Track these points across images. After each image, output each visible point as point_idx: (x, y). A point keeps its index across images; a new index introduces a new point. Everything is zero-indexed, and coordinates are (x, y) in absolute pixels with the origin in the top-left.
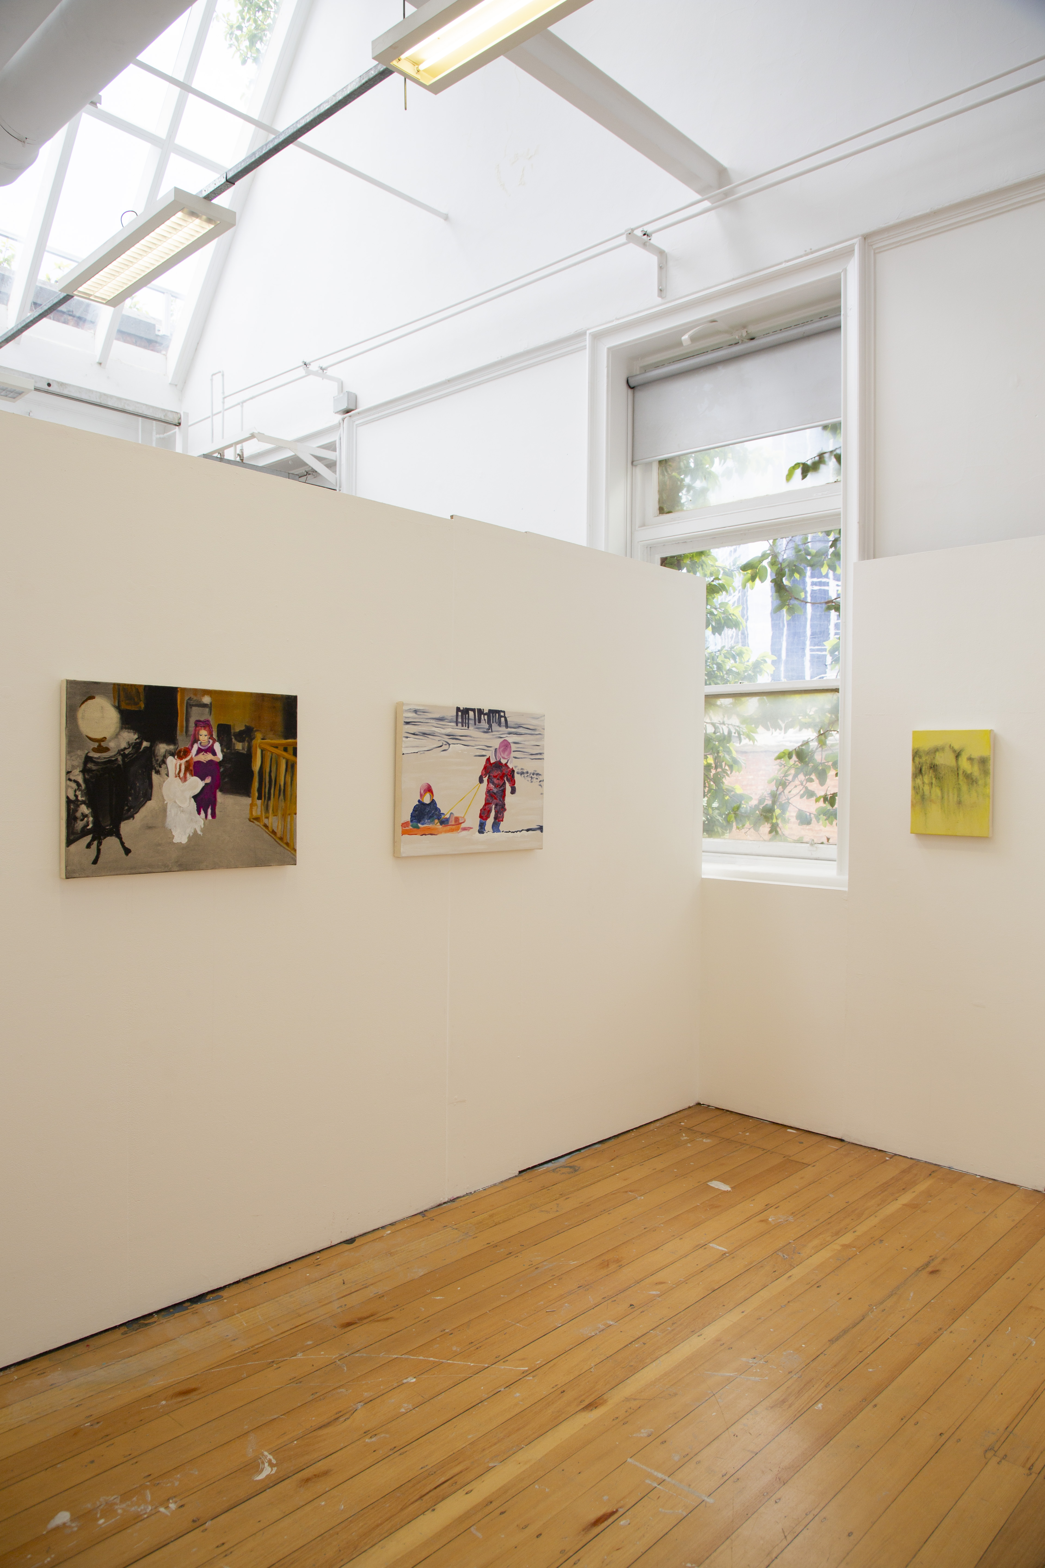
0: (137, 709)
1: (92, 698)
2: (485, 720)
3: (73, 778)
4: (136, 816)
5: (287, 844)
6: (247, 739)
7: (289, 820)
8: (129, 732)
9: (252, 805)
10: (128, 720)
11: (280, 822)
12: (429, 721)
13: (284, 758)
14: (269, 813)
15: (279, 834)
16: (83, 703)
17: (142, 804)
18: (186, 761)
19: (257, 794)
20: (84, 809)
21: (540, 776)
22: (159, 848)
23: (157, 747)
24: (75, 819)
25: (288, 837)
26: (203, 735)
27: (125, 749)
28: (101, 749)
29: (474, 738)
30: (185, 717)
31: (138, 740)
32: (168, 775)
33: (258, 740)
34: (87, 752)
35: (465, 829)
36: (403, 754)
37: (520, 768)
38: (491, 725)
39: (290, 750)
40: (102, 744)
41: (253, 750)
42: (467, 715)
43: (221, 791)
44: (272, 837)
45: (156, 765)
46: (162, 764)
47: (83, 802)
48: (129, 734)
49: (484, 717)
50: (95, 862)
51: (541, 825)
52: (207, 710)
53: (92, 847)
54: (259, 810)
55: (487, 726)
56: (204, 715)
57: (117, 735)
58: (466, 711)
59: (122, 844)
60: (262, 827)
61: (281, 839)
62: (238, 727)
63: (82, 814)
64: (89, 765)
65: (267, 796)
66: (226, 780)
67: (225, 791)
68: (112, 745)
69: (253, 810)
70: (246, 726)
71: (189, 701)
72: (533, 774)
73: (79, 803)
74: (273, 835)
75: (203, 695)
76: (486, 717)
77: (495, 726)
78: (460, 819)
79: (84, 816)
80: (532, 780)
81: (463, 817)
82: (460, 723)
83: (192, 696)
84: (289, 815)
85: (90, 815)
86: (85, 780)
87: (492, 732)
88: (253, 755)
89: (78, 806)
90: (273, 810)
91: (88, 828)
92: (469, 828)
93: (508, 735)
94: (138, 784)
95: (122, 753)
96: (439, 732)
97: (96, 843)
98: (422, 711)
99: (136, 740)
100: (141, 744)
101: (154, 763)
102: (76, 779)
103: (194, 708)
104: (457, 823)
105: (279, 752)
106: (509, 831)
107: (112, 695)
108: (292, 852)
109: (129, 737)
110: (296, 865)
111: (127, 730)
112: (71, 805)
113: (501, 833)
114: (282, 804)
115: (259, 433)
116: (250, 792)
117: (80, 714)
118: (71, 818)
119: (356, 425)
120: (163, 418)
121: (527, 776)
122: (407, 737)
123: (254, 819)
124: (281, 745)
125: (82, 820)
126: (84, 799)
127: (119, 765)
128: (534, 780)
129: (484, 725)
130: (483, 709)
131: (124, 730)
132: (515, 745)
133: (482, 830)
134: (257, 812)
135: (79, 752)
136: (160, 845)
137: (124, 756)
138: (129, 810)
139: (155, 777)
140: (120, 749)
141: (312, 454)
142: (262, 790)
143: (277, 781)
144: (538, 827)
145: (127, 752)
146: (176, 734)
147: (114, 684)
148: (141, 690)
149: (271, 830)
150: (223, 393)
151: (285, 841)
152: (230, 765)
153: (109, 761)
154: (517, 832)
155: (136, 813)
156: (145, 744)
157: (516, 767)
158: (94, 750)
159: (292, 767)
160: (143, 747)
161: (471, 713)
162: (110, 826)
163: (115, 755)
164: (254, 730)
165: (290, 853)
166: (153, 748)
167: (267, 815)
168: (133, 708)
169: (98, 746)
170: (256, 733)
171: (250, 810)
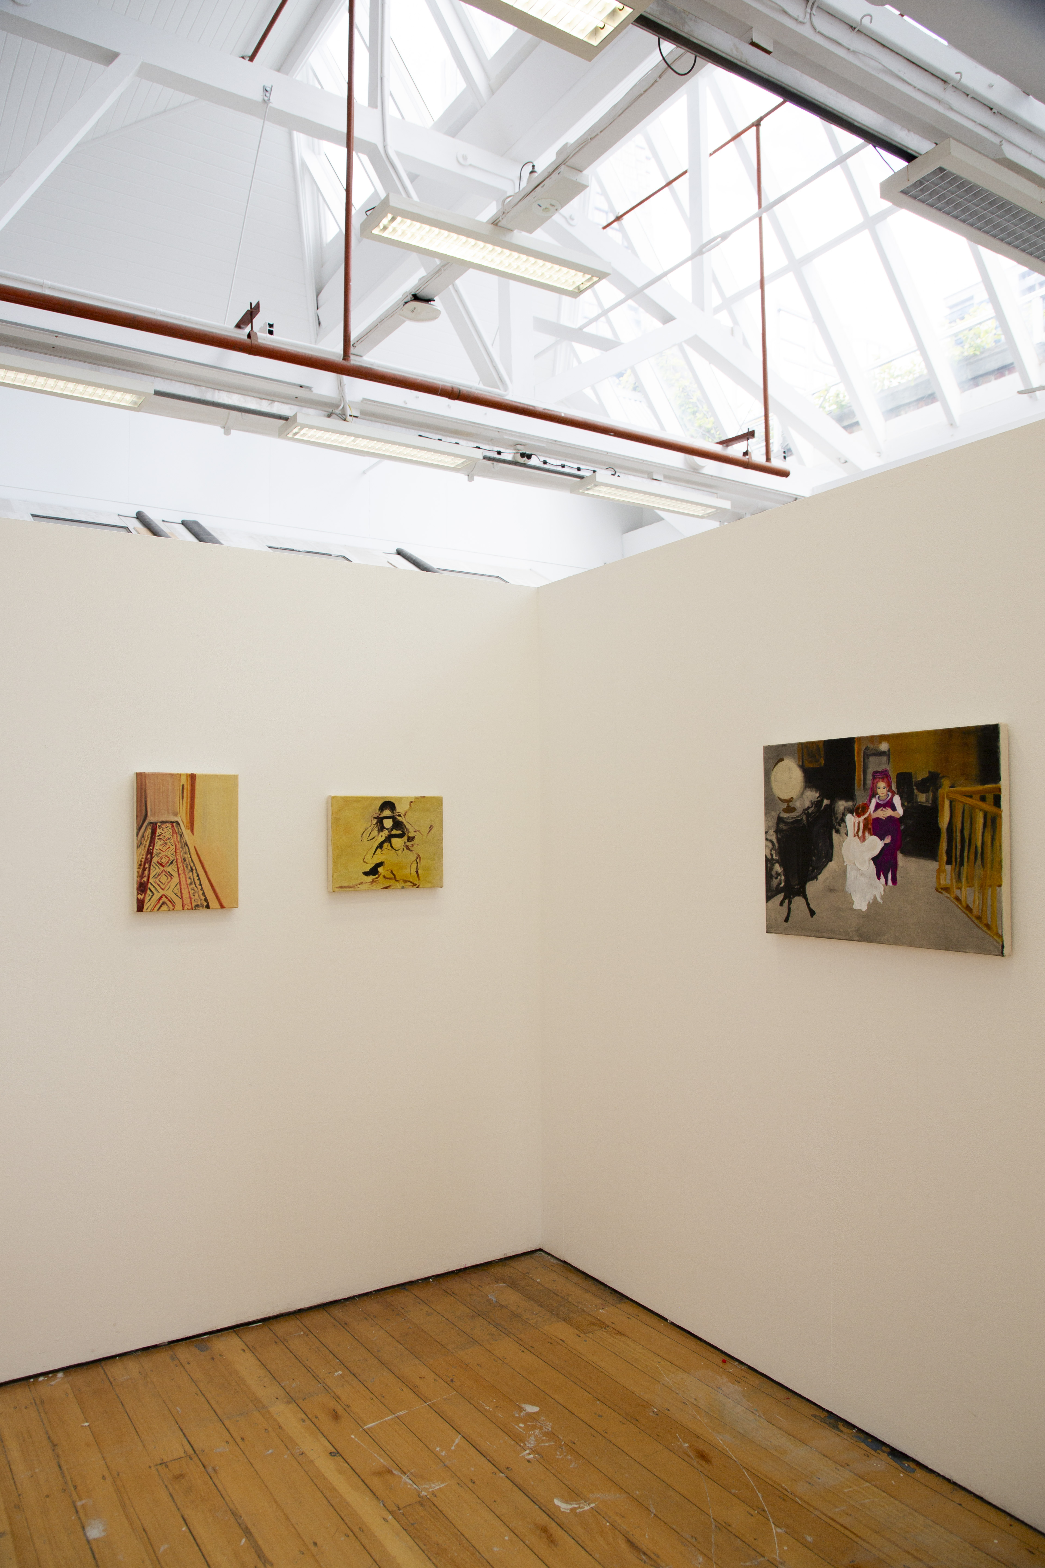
0: (818, 766)
1: (781, 760)
3: (769, 838)
4: (820, 877)
5: (988, 926)
6: (931, 788)
8: (812, 791)
9: (939, 872)
10: (811, 778)
11: (977, 895)
13: (981, 810)
14: (961, 883)
16: (774, 767)
17: (824, 866)
18: (865, 819)
19: (945, 858)
20: (778, 867)
22: (840, 913)
23: (837, 804)
24: (772, 877)
25: (989, 916)
26: (882, 788)
27: (809, 808)
28: (790, 809)
30: (862, 769)
31: (819, 799)
32: (847, 834)
33: (946, 787)
34: (779, 813)
39: (990, 798)
40: (791, 804)
41: (940, 802)
43: (902, 853)
44: (966, 914)
45: (836, 824)
47: (777, 861)
48: (812, 793)
50: (786, 920)
52: (885, 758)
53: (784, 904)
54: (949, 877)
57: (802, 795)
59: (808, 904)
60: (952, 899)
61: (979, 918)
62: (921, 775)
63: (776, 872)
64: (781, 826)
65: (958, 860)
66: (908, 839)
67: (907, 853)
68: (798, 804)
69: (941, 877)
70: (930, 772)
71: (866, 751)
73: (774, 861)
74: (967, 912)
75: (880, 742)
79: (778, 874)
83: (869, 745)
84: (990, 887)
85: (782, 874)
86: (778, 840)
88: (939, 808)
89: (774, 864)
90: (967, 879)
94: (820, 844)
95: (806, 812)
97: (787, 901)
99: (817, 798)
100: (822, 801)
101: (834, 821)
102: (771, 839)
103: (871, 758)
105: (975, 802)
107: (797, 755)
108: (997, 938)
109: (812, 795)
110: (1003, 956)
111: (810, 789)
112: (769, 863)
114: (979, 871)
116: (937, 855)
117: (774, 776)
118: (769, 876)
123: (942, 889)
124: (976, 792)
125: (777, 878)
126: (777, 858)
127: (804, 824)
131: (807, 789)
134: (945, 880)
135: (774, 813)
136: (840, 909)
137: (808, 815)
138: (813, 871)
139: (835, 836)
140: (804, 808)
142: (952, 853)
143: (972, 841)
145: (810, 811)
146: (854, 789)
147: (799, 744)
148: (821, 746)
149: (965, 906)
151: (985, 922)
152: (911, 822)
153: (797, 821)
155: (819, 874)
156: (826, 802)
158: (785, 810)
159: (993, 822)
160: (824, 805)
162: (799, 885)
163: (800, 815)
164: (940, 776)
165: (992, 939)
166: (833, 806)
167: (959, 885)
168: (815, 765)
169: (787, 807)
170: (942, 780)
171: (937, 878)
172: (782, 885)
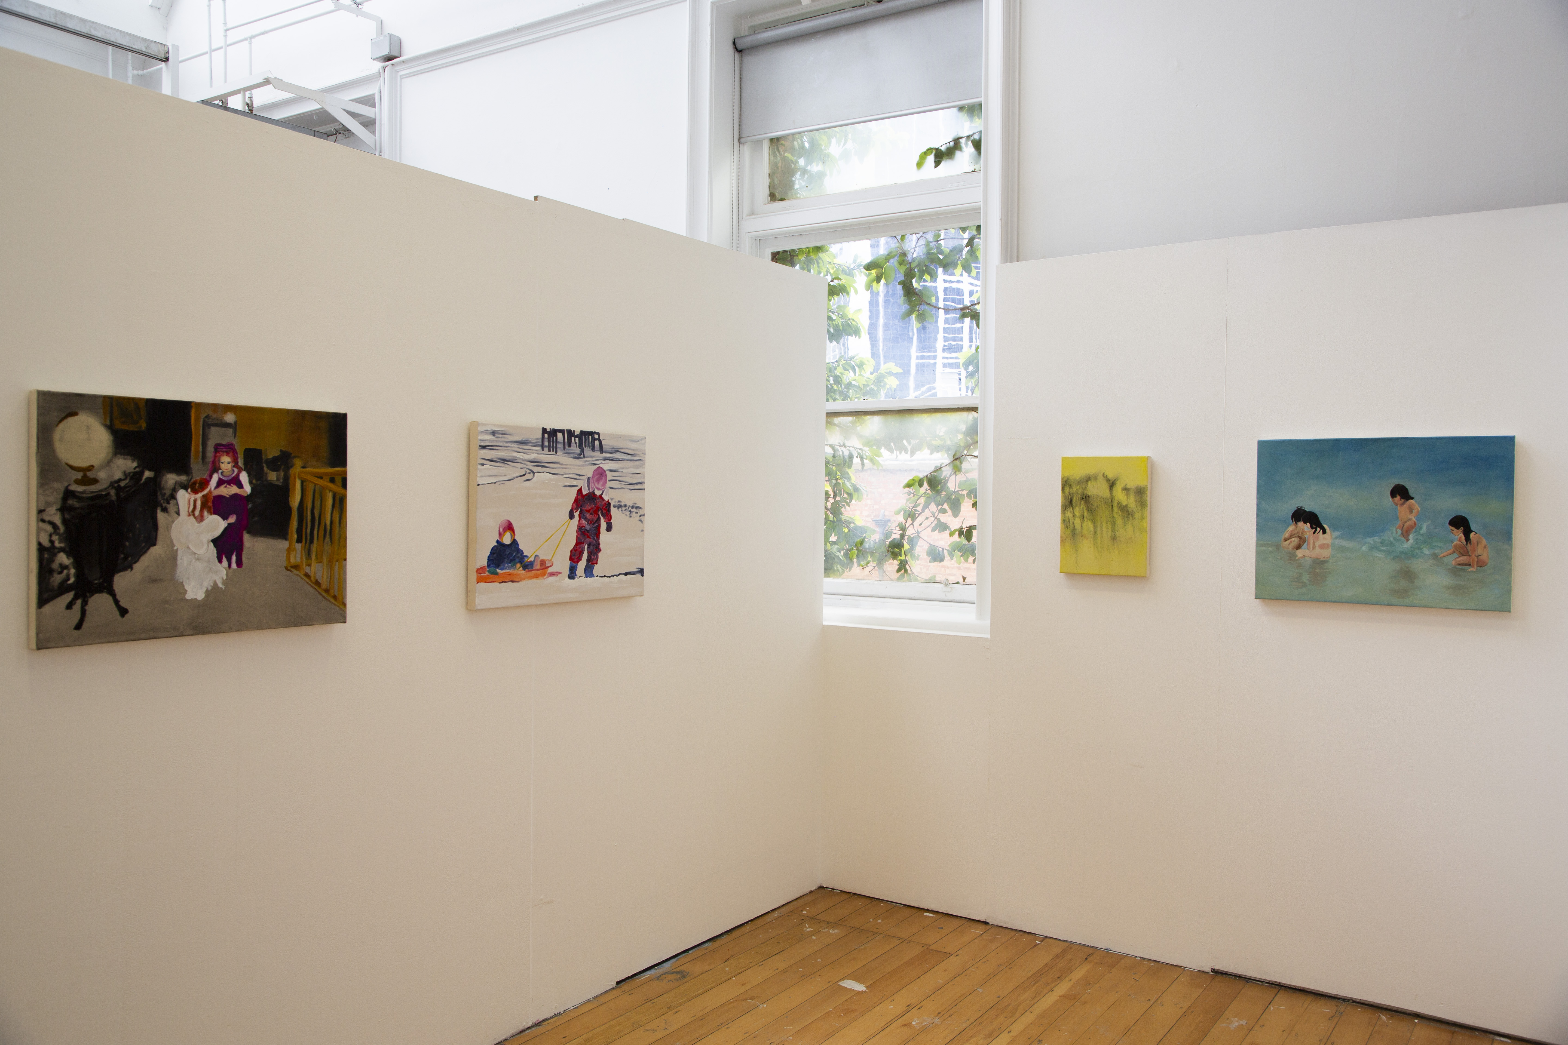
0: (136, 430)
1: (74, 414)
2: (576, 443)
3: (47, 518)
4: (137, 566)
5: (335, 597)
6: (283, 467)
7: (337, 567)
8: (125, 459)
9: (289, 550)
10: (123, 443)
11: (325, 570)
12: (510, 445)
13: (330, 491)
14: (311, 559)
15: (324, 585)
16: (61, 421)
17: (144, 551)
18: (203, 496)
19: (295, 536)
20: (63, 558)
21: (640, 510)
22: (167, 606)
23: (164, 477)
24: (51, 571)
25: (336, 588)
26: (226, 462)
27: (120, 480)
28: (87, 480)
29: (563, 465)
30: (201, 440)
31: (137, 470)
32: (178, 513)
33: (297, 468)
34: (66, 484)
35: (552, 574)
36: (479, 485)
37: (617, 500)
38: (583, 449)
39: (339, 480)
40: (89, 474)
41: (290, 481)
42: (555, 438)
43: (249, 533)
44: (315, 589)
45: (162, 501)
46: (170, 500)
47: (61, 550)
48: (126, 462)
49: (575, 440)
51: (641, 568)
52: (231, 431)
53: (74, 607)
54: (299, 555)
55: (578, 451)
56: (227, 437)
57: (108, 463)
58: (553, 433)
59: (116, 602)
60: (303, 577)
61: (327, 591)
62: (272, 453)
63: (60, 564)
64: (70, 502)
65: (308, 538)
66: (256, 519)
67: (254, 533)
68: (102, 475)
69: (291, 556)
70: (281, 451)
71: (206, 420)
72: (632, 508)
73: (56, 550)
74: (316, 587)
75: (226, 412)
76: (577, 439)
77: (588, 451)
78: (547, 562)
79: (63, 567)
80: (631, 515)
81: (551, 560)
82: (546, 446)
83: (211, 413)
84: (337, 561)
85: (71, 566)
86: (64, 521)
87: (584, 457)
88: (291, 487)
89: (55, 555)
90: (316, 555)
91: (69, 582)
92: (557, 572)
93: (603, 462)
94: (138, 526)
95: (116, 485)
96: (521, 457)
97: (79, 602)
98: (501, 432)
99: (135, 469)
100: (141, 473)
101: (160, 498)
102: (51, 520)
103: (213, 429)
104: (543, 567)
105: (325, 483)
106: (605, 576)
107: (102, 411)
108: (342, 607)
109: (126, 465)
110: (345, 622)
111: (122, 456)
112: (45, 554)
113: (595, 578)
114: (328, 548)
115: (276, 78)
116: (287, 534)
117: (57, 435)
118: (45, 570)
119: (400, 76)
120: (144, 49)
121: (625, 510)
122: (483, 465)
123: (292, 567)
124: (327, 474)
125: (60, 573)
126: (62, 545)
127: (112, 502)
128: (634, 514)
129: (575, 449)
130: (574, 431)
131: (119, 456)
132: (611, 472)
133: (572, 575)
134: (295, 558)
135: (56, 485)
136: (167, 602)
137: (119, 489)
138: (125, 559)
139: (161, 516)
140: (113, 480)
141: (344, 108)
142: (302, 531)
143: (322, 519)
144: (638, 570)
145: (122, 484)
146: (190, 462)
147: (104, 397)
148: (142, 405)
149: (314, 581)
150: (225, 24)
151: (332, 594)
152: (260, 501)
153: (98, 496)
154: (613, 576)
155: (136, 562)
156: (148, 474)
157: (612, 499)
158: (77, 482)
159: (340, 502)
160: (144, 477)
161: (560, 435)
162: (100, 579)
163: (106, 489)
164: (293, 455)
165: (338, 609)
166: (158, 479)
167: (309, 562)
168: (131, 428)
169: (82, 477)
170: (294, 460)
171: (287, 556)
172: (72, 580)
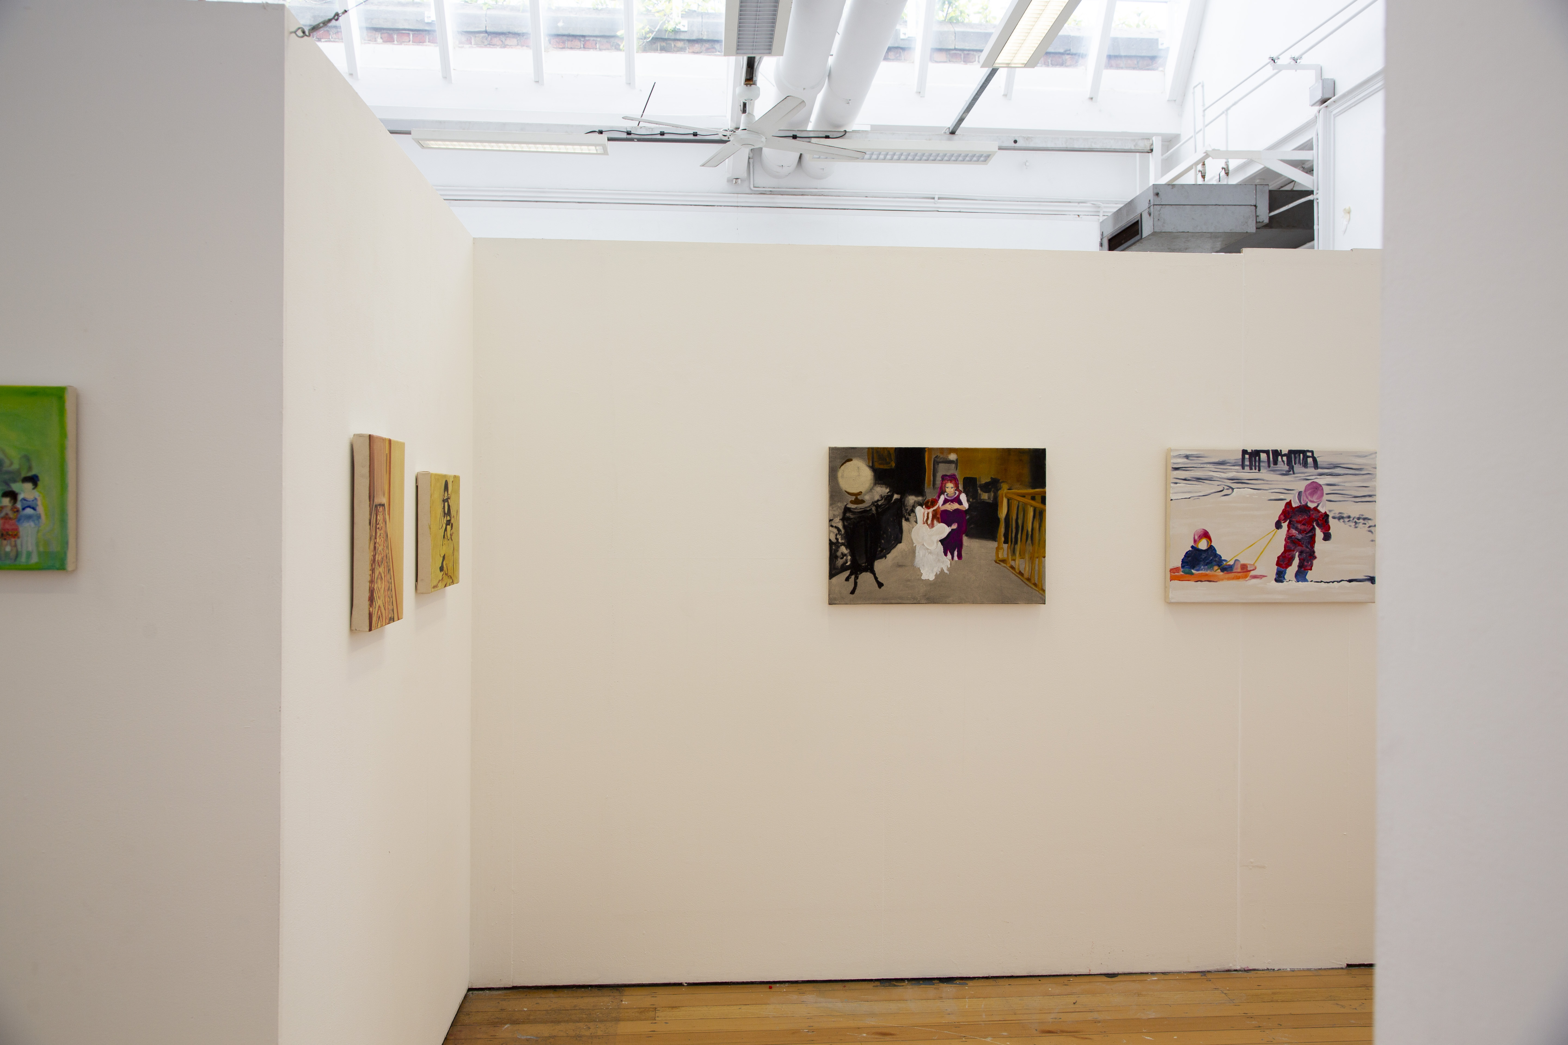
0: (888, 468)
1: (850, 460)
2: (1283, 461)
3: (834, 525)
4: (889, 556)
5: (1035, 584)
6: (993, 489)
7: (1037, 562)
8: (881, 487)
9: (998, 549)
10: (880, 477)
11: (1027, 564)
12: (1205, 466)
13: (1031, 506)
14: (1016, 556)
15: (1026, 575)
16: (842, 465)
17: (894, 547)
18: (934, 510)
19: (1003, 539)
20: (843, 549)
21: (1369, 521)
22: (909, 583)
23: (907, 498)
24: (837, 557)
25: (1036, 578)
26: (950, 488)
27: (878, 501)
28: (857, 501)
29: (1267, 481)
30: (932, 473)
31: (889, 494)
32: (916, 522)
33: (1004, 489)
34: (845, 504)
35: (1255, 577)
36: (1171, 500)
37: (1337, 512)
38: (1293, 467)
39: (1039, 498)
40: (859, 497)
41: (999, 499)
42: (1257, 458)
43: (966, 536)
44: (1019, 577)
45: (905, 514)
46: (911, 513)
47: (843, 544)
48: (882, 489)
49: (1282, 458)
50: (853, 592)
51: (1372, 575)
52: (953, 465)
53: (850, 580)
54: (1005, 552)
55: (1286, 468)
56: (951, 470)
57: (871, 490)
58: (1256, 454)
59: (876, 578)
60: (1009, 568)
61: (1029, 580)
62: (984, 480)
63: (842, 553)
64: (848, 515)
65: (1013, 540)
66: (972, 526)
67: (971, 536)
68: (867, 498)
69: (999, 553)
70: (991, 478)
71: (936, 459)
72: (1359, 519)
73: (840, 544)
74: (1020, 576)
75: (950, 453)
76: (1285, 458)
77: (1298, 468)
78: (1248, 566)
79: (844, 555)
80: (1357, 525)
81: (1253, 565)
82: (1247, 466)
83: (939, 454)
84: (1037, 558)
85: (848, 555)
86: (844, 526)
87: (1294, 473)
88: (999, 504)
89: (839, 547)
90: (1020, 553)
91: (847, 564)
92: (1261, 576)
93: (1318, 477)
94: (890, 530)
95: (876, 504)
96: (1218, 476)
97: (853, 577)
98: (1195, 456)
99: (887, 493)
100: (892, 496)
101: (904, 512)
102: (837, 526)
103: (940, 465)
104: (1245, 570)
105: (1027, 500)
106: (1321, 582)
107: (867, 457)
108: (1041, 592)
109: (882, 491)
110: (1045, 604)
112: (833, 547)
113: (1309, 583)
114: (1029, 548)
115: (1214, 150)
116: (996, 537)
117: (840, 474)
118: (833, 556)
119: (1334, 115)
120: (1133, 148)
121: (1348, 521)
122: (1176, 483)
123: (1000, 561)
124: (1028, 494)
125: (842, 558)
126: (843, 541)
127: (873, 514)
128: (1361, 525)
129: (1282, 466)
130: (1281, 451)
131: (877, 485)
132: (1329, 487)
134: (1003, 554)
135: (839, 504)
136: (909, 580)
137: (877, 507)
138: (881, 551)
139: (905, 524)
140: (874, 501)
141: (1280, 158)
142: (1008, 535)
143: (1024, 527)
144: (1366, 578)
145: (880, 503)
146: (924, 487)
147: (869, 448)
148: (892, 452)
149: (1018, 572)
150: (1204, 105)
151: (1033, 582)
153: (865, 511)
154: (1333, 582)
155: (888, 554)
156: (896, 496)
157: (1330, 511)
158: (852, 502)
159: (1040, 515)
160: (894, 499)
161: (1263, 456)
162: (865, 563)
163: (869, 506)
164: (1001, 481)
165: (1038, 593)
166: (903, 500)
167: (1014, 558)
168: (886, 467)
169: (855, 499)
170: (1002, 485)
171: (996, 553)
172: (849, 563)
